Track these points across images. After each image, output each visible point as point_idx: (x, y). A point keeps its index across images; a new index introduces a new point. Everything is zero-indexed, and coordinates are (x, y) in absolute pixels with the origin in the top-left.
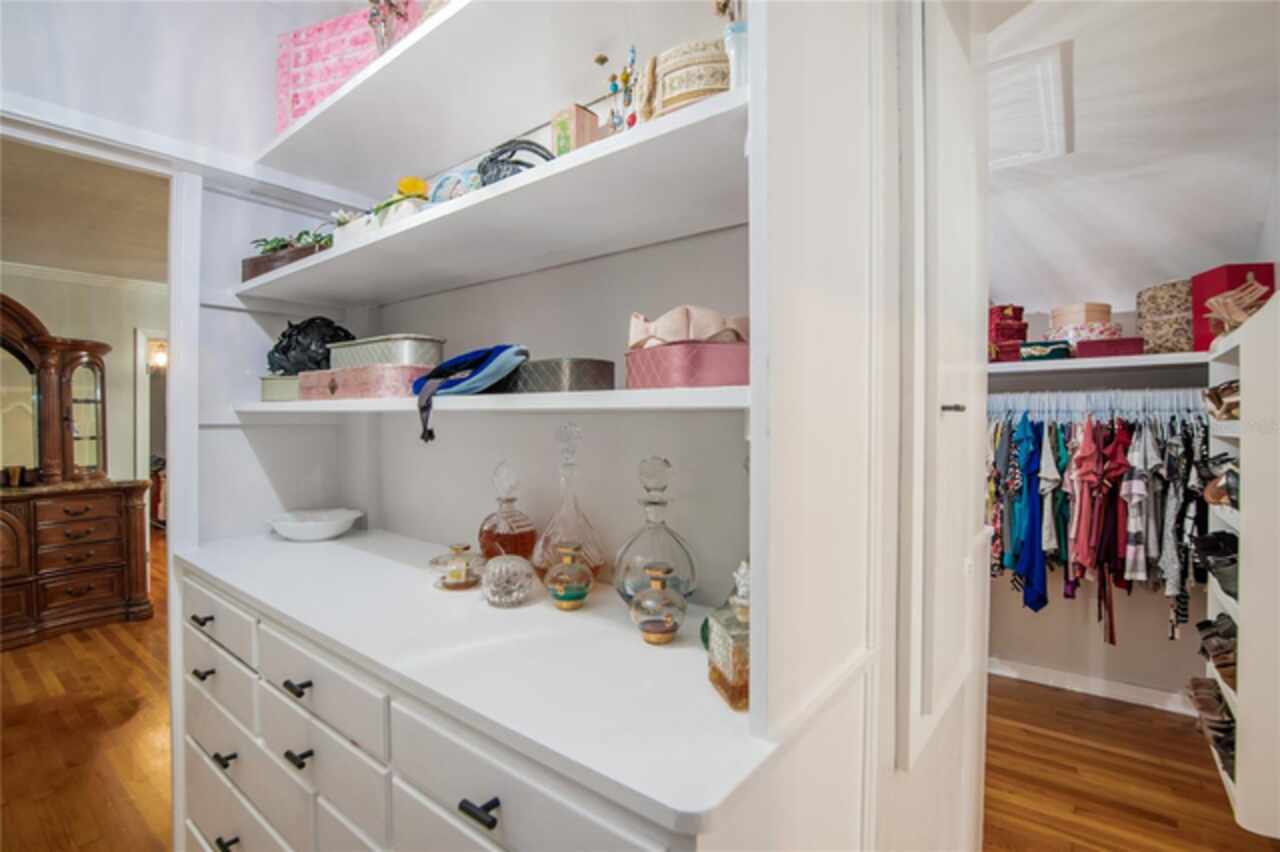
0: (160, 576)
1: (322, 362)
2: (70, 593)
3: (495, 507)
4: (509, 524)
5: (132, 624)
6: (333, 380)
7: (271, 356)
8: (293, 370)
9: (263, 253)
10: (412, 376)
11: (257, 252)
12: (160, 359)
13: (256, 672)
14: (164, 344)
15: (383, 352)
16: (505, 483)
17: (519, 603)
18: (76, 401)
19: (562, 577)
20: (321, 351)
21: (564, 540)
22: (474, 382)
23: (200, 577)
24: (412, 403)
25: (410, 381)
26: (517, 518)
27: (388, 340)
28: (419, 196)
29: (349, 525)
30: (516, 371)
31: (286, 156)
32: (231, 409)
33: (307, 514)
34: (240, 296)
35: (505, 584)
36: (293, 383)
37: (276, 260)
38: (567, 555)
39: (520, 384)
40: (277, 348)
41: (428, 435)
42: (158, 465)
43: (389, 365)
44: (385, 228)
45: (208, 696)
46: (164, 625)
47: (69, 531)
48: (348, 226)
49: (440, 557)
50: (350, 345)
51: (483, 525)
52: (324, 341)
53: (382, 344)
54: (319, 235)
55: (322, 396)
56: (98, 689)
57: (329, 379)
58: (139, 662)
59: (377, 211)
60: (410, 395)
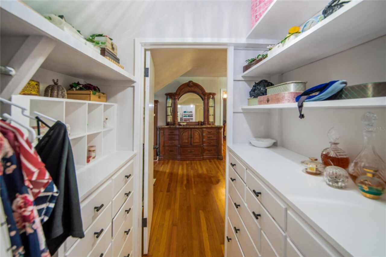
0: (224, 150)
1: (265, 93)
2: (208, 150)
3: (329, 146)
4: (336, 153)
5: (219, 160)
6: (268, 98)
7: (250, 92)
8: (256, 96)
9: (248, 63)
10: (295, 95)
11: (246, 64)
12: (225, 96)
13: (245, 183)
14: (226, 92)
15: (284, 88)
16: (334, 136)
17: (341, 188)
18: (210, 107)
19: (366, 182)
20: (264, 90)
21: (367, 165)
22: (320, 97)
23: (233, 153)
24: (295, 105)
25: (294, 97)
26: (339, 151)
27: (286, 84)
28: (296, 33)
29: (271, 144)
30: (341, 91)
31: (255, 34)
32: (240, 108)
33: (259, 139)
34: (243, 77)
35: (335, 178)
36: (256, 100)
37: (252, 64)
38: (369, 172)
39: (343, 96)
40: (252, 90)
41: (302, 116)
42: (225, 122)
43: (287, 92)
44: (284, 47)
45: (234, 185)
46: (225, 162)
47: (208, 136)
48: (272, 49)
49: (305, 161)
50: (272, 87)
51: (323, 152)
52: (265, 87)
53: (284, 86)
54: (264, 55)
55: (265, 103)
56: (212, 174)
57: (267, 98)
58: (220, 170)
59: (281, 42)
60: (294, 102)
